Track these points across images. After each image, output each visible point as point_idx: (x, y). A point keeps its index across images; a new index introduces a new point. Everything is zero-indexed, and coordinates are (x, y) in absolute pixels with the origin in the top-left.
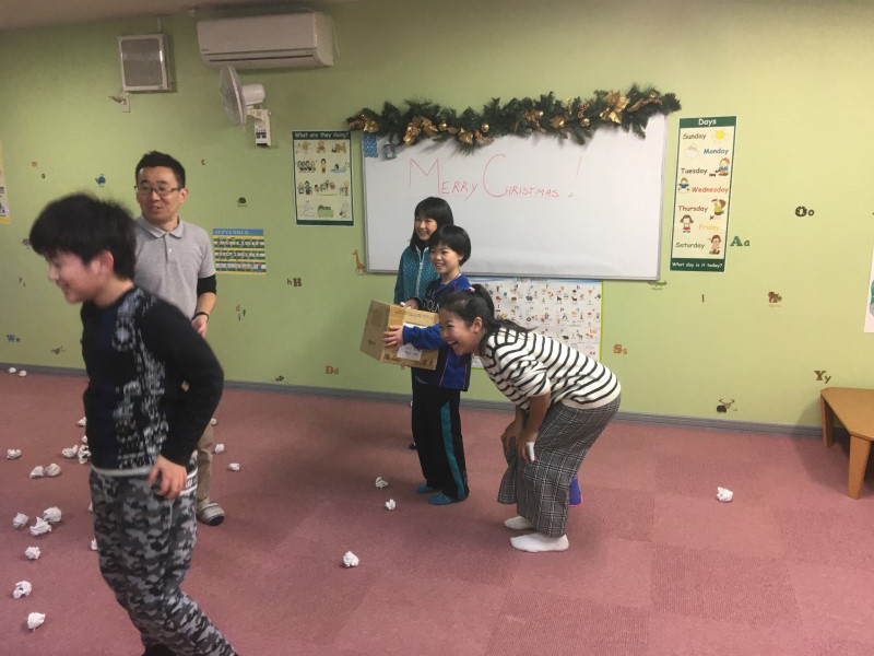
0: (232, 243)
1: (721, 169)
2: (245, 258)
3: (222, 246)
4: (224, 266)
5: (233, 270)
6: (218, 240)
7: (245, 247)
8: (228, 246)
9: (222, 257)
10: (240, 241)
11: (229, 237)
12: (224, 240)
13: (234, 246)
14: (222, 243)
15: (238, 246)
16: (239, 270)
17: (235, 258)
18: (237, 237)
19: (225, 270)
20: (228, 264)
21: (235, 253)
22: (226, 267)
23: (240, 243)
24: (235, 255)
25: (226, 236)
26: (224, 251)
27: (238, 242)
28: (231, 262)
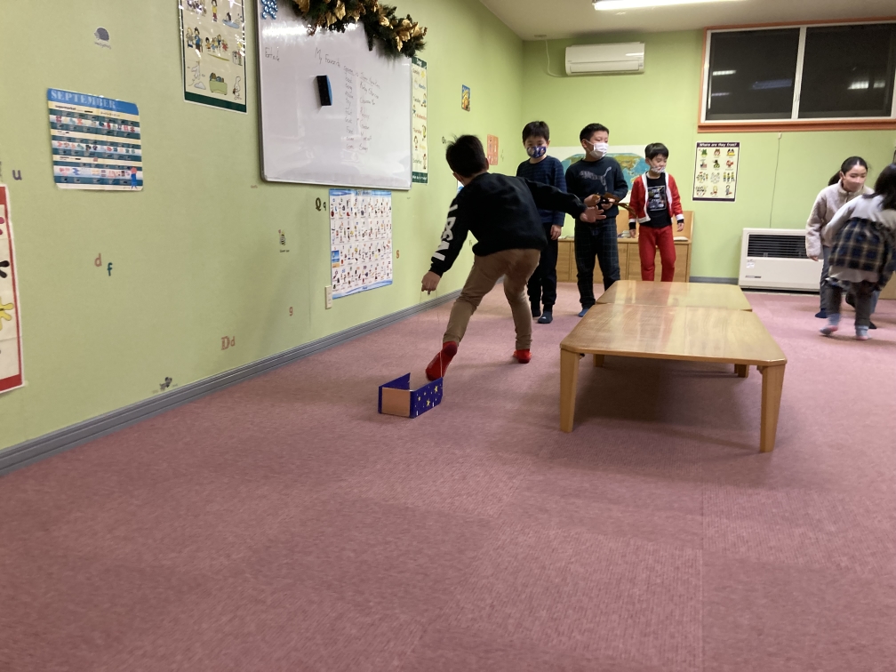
0: (87, 123)
1: (424, 102)
2: (110, 156)
3: (65, 127)
4: (69, 171)
5: (89, 181)
6: (59, 113)
7: (110, 133)
8: (78, 129)
9: (67, 153)
10: (101, 120)
11: (82, 109)
12: (69, 114)
13: (90, 130)
14: (65, 120)
15: (96, 131)
16: (102, 181)
17: (92, 155)
18: (96, 112)
19: (73, 183)
20: (78, 168)
21: (92, 146)
22: (74, 175)
23: (101, 124)
24: (92, 150)
25: (73, 106)
26: (70, 139)
27: (98, 123)
28: (85, 165)
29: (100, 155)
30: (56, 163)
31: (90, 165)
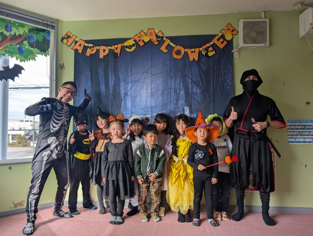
0: (300, 127)
2: (308, 135)
3: (293, 129)
5: (300, 142)
6: (291, 126)
7: (308, 129)
8: (296, 129)
9: (292, 135)
10: (305, 126)
11: (298, 124)
12: (294, 126)
13: (300, 129)
14: (293, 127)
15: (303, 129)
16: (303, 142)
17: (301, 135)
18: (303, 124)
19: (294, 143)
20: (296, 139)
21: (301, 133)
22: (295, 141)
23: (305, 127)
24: (301, 134)
25: (295, 123)
26: (294, 132)
27: (304, 127)
28: (298, 138)
29: (304, 135)
30: (289, 138)
31: (300, 138)
